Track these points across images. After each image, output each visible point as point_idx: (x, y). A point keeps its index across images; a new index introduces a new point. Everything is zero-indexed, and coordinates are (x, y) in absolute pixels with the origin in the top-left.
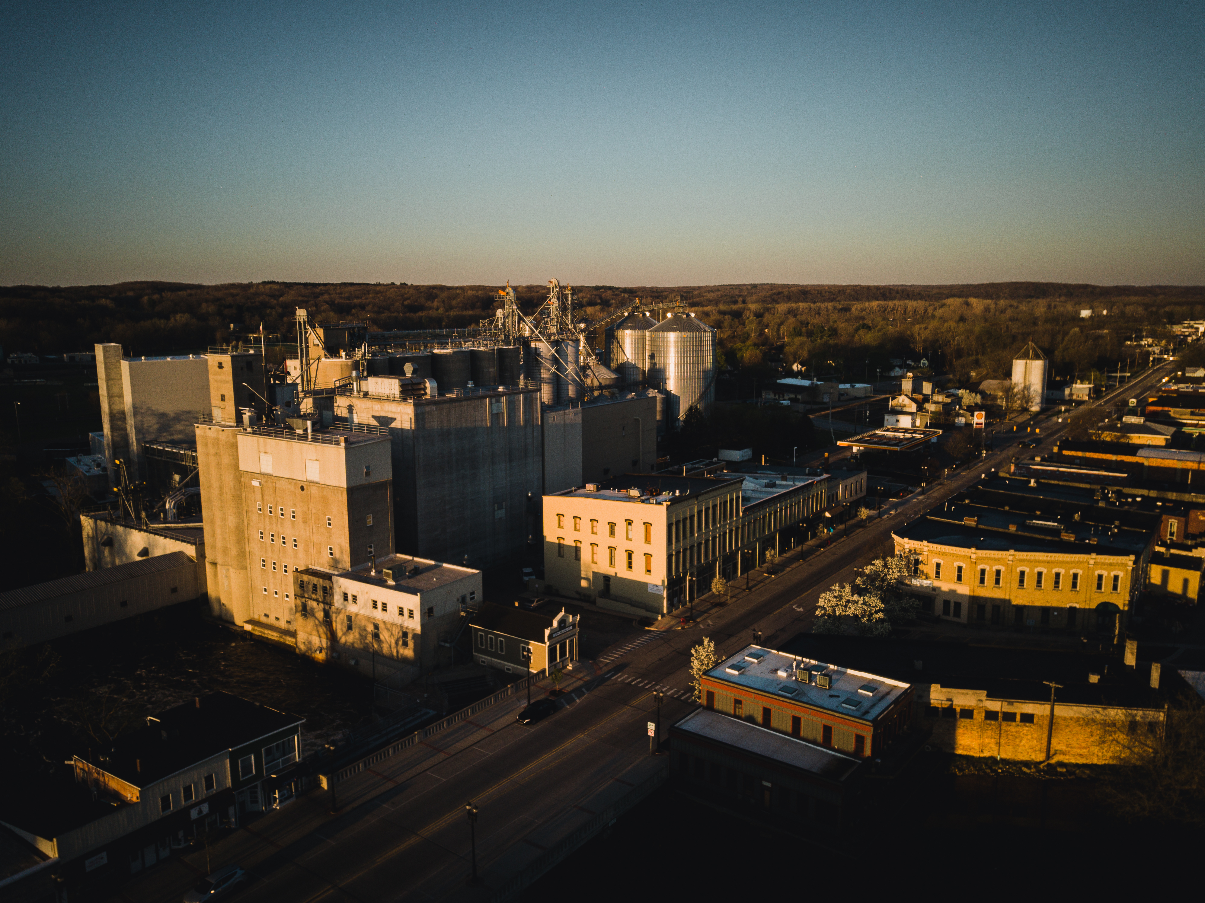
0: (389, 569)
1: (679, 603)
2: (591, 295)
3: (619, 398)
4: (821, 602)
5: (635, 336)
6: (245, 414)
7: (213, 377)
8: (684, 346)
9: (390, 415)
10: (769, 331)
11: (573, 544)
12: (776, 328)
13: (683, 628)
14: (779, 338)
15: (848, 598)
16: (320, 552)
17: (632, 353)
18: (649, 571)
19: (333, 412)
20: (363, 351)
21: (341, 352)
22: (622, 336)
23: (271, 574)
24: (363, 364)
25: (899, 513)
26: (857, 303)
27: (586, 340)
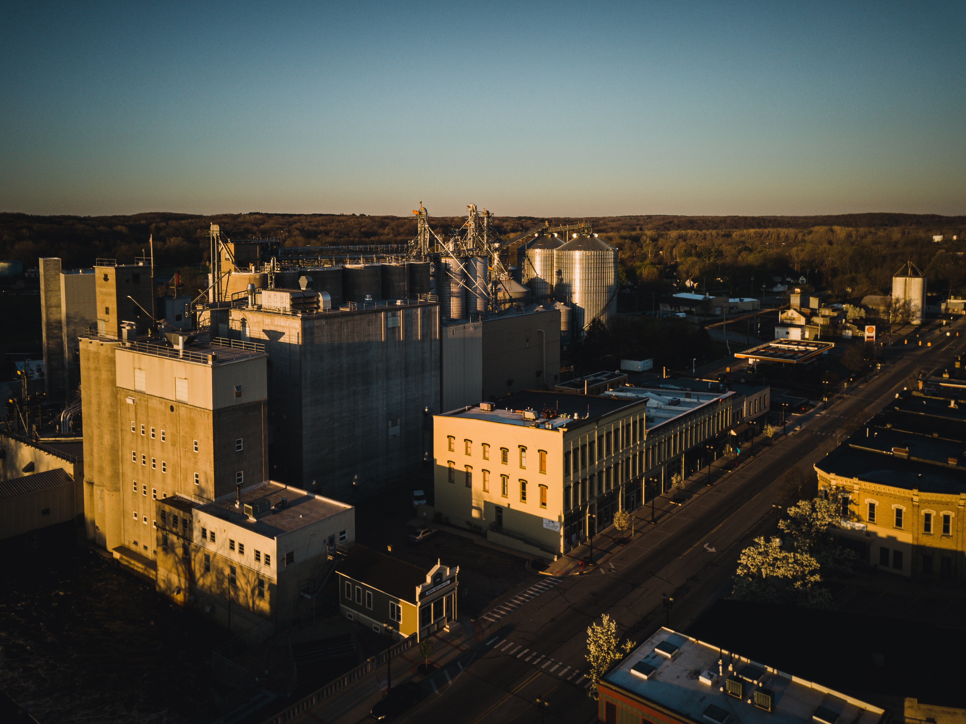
0: (249, 504)
1: (578, 540)
2: (514, 224)
3: (524, 311)
4: (743, 560)
5: (544, 254)
6: (124, 328)
7: (99, 289)
8: (588, 263)
9: (280, 330)
10: (663, 253)
11: (464, 470)
12: (669, 250)
13: (581, 573)
14: (672, 259)
15: (776, 556)
16: (187, 479)
17: (541, 270)
18: (544, 504)
19: (229, 325)
20: (272, 265)
21: (250, 266)
22: (532, 254)
23: (141, 499)
24: (271, 277)
25: (804, 430)
26: (736, 230)
27: (499, 258)
